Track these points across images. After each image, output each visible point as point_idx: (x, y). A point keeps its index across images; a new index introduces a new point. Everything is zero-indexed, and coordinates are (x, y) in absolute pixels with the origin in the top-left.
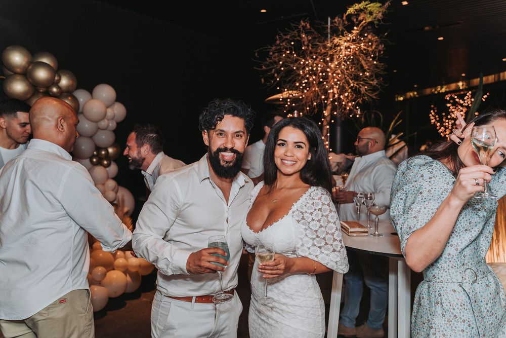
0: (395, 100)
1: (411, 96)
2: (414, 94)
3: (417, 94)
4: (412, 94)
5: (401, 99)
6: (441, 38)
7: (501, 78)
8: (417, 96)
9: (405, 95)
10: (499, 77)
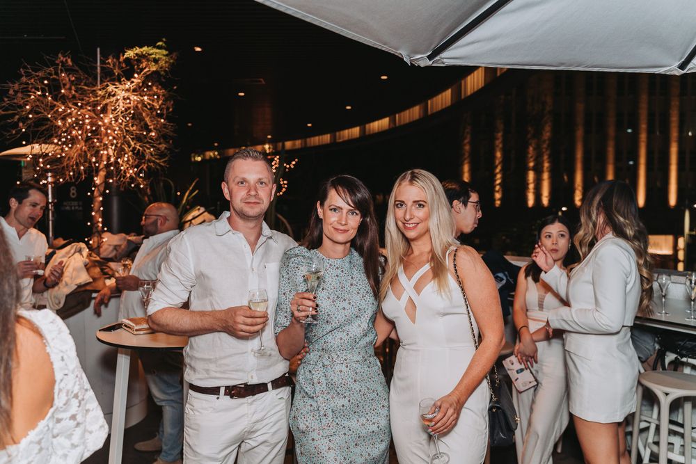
0: (191, 159)
1: (211, 157)
2: (214, 154)
3: (219, 154)
4: (212, 154)
5: (199, 159)
6: (242, 94)
7: (308, 145)
8: (218, 157)
9: (204, 155)
10: (306, 143)
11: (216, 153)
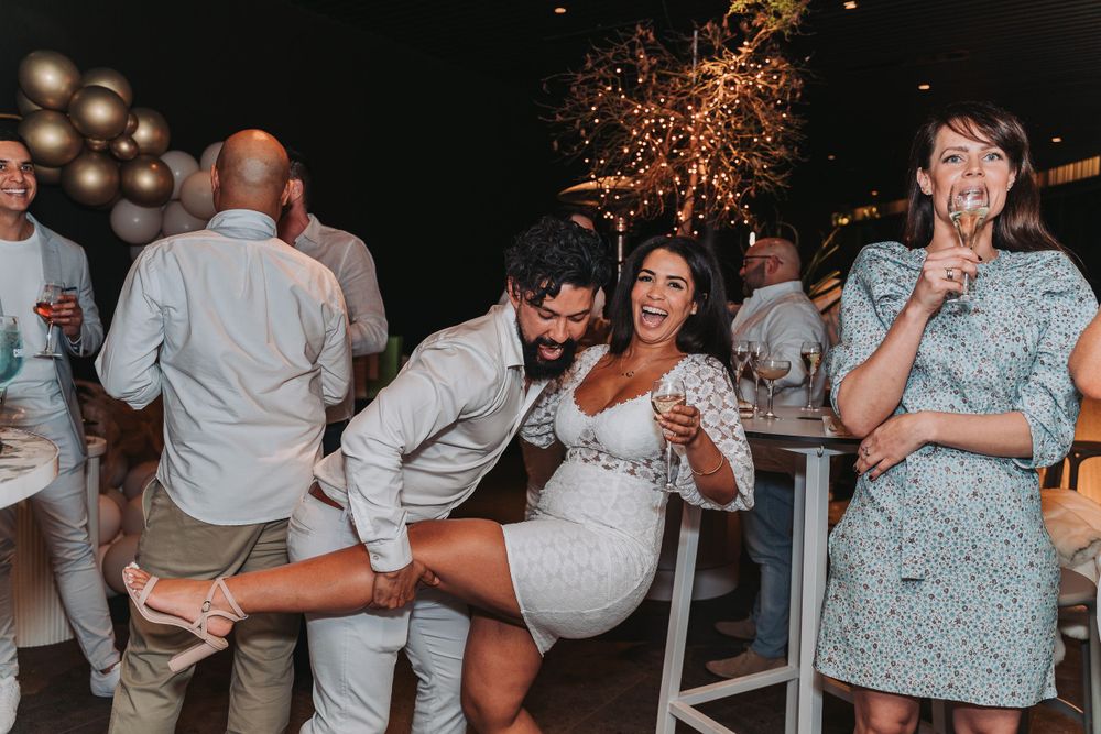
0: (831, 223)
1: (865, 215)
2: (870, 212)
3: (878, 211)
4: (866, 212)
5: (845, 221)
8: (878, 216)
9: (853, 214)
11: (874, 210)
